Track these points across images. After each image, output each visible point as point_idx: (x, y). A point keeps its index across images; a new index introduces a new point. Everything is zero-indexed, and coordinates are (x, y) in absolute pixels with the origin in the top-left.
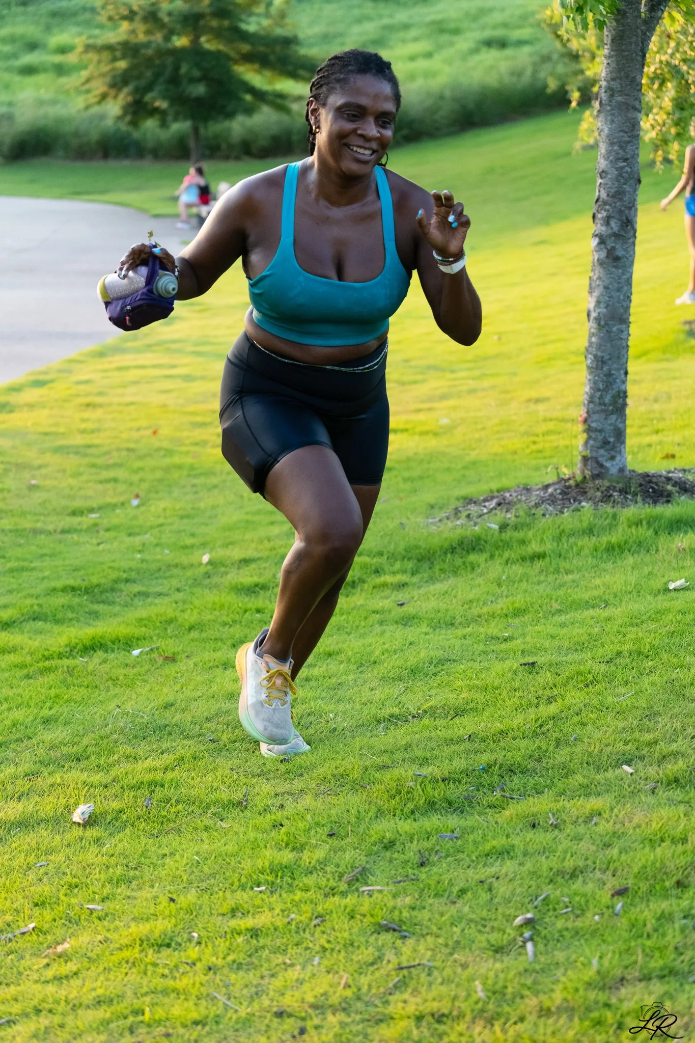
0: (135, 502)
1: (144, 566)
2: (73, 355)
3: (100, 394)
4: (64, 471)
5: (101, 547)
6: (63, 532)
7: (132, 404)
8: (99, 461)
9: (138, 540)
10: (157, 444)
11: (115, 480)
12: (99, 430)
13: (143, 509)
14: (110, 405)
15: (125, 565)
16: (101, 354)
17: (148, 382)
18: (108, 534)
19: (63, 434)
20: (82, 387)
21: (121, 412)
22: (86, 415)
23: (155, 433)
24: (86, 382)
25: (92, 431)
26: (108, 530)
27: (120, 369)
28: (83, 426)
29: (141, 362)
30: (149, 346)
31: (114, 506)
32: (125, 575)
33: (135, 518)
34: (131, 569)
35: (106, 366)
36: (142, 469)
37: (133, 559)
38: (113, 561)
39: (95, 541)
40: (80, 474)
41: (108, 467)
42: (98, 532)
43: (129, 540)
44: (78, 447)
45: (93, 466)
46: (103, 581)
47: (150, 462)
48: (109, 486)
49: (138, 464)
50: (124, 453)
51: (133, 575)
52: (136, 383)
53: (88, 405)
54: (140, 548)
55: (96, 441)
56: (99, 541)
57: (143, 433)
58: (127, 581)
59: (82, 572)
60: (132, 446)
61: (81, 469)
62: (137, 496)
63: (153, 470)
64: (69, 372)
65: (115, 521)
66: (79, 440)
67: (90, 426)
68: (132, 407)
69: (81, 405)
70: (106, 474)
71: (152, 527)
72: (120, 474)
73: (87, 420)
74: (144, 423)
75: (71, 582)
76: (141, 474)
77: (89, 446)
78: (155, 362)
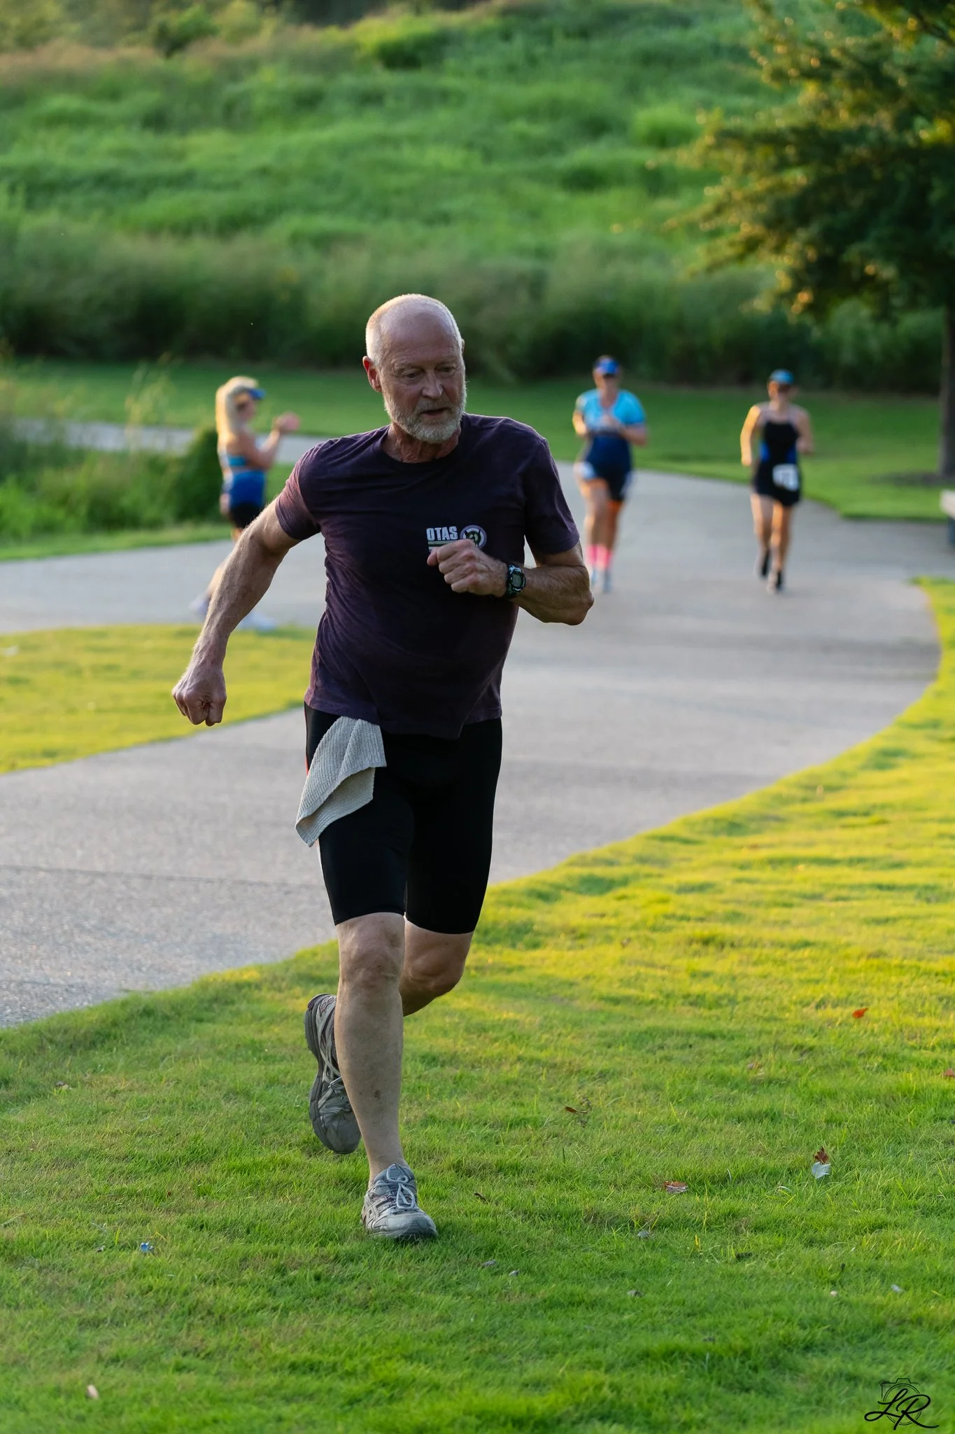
0: (821, 1170)
1: (845, 1313)
2: (673, 826)
3: (734, 917)
4: (658, 1088)
5: (747, 1266)
6: (661, 1226)
7: (806, 944)
8: (735, 1070)
9: (829, 1256)
10: (865, 1042)
11: (773, 1117)
12: (732, 1001)
13: (839, 1185)
14: (754, 945)
15: (803, 1313)
16: (733, 827)
17: (838, 899)
18: (761, 1239)
19: (652, 1002)
20: (690, 899)
21: (783, 963)
22: (703, 964)
23: (859, 1014)
24: (701, 888)
25: (717, 1003)
26: (759, 1229)
27: (774, 863)
28: (696, 988)
29: (823, 851)
30: (840, 814)
31: (773, 1176)
32: (801, 1334)
33: (817, 1204)
34: (816, 1321)
35: (745, 855)
36: (833, 1096)
37: (821, 1299)
38: (777, 1300)
39: (732, 1253)
40: (693, 1098)
41: (756, 1085)
42: (737, 1231)
43: (807, 1254)
44: (689, 1034)
45: (723, 1080)
46: (755, 1342)
47: (851, 1081)
48: (760, 1129)
49: (822, 1084)
50: (791, 1056)
51: (820, 1333)
52: (815, 897)
53: (706, 942)
54: (833, 1276)
55: (724, 1025)
56: (741, 1251)
57: (829, 1012)
58: (808, 1348)
59: (708, 1320)
60: (810, 1041)
61: (697, 1088)
62: (822, 1157)
63: (859, 1098)
64: (663, 863)
65: (777, 1210)
66: (688, 1019)
67: (710, 988)
68: (806, 952)
69: (691, 941)
70: (749, 1102)
71: (859, 1231)
72: (785, 1102)
73: (706, 975)
74: (836, 991)
75: (681, 1340)
76: (831, 1106)
77: (713, 1036)
78: (854, 852)
